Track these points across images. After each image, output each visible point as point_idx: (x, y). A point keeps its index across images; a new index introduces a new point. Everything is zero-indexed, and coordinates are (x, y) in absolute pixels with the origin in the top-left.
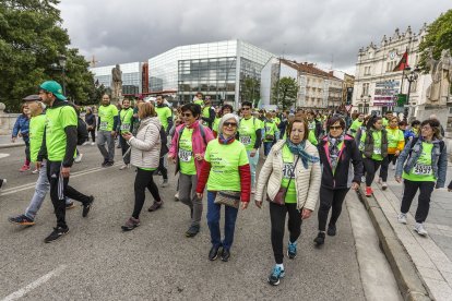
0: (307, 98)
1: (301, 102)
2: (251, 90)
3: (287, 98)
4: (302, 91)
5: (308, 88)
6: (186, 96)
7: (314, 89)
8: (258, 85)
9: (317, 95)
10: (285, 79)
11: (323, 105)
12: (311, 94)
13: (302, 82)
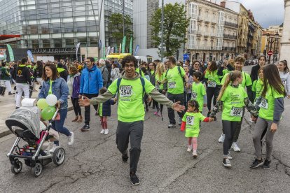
0: (199, 36)
1: (192, 43)
2: (119, 28)
3: (173, 37)
4: (193, 27)
5: (200, 21)
6: (33, 41)
7: (207, 23)
8: (129, 22)
9: (210, 32)
10: (169, 6)
11: (219, 45)
12: (203, 30)
13: (192, 12)
